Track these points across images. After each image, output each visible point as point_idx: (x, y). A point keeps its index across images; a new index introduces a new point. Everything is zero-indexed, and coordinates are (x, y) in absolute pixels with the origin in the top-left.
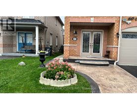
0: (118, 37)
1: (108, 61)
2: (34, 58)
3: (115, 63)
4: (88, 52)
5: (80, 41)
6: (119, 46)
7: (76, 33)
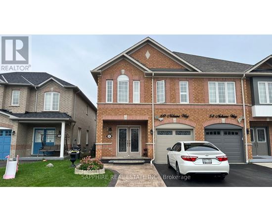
0: (152, 134)
1: (144, 159)
2: (58, 161)
3: (151, 162)
4: (126, 151)
5: (115, 138)
6: (154, 144)
7: (110, 129)
